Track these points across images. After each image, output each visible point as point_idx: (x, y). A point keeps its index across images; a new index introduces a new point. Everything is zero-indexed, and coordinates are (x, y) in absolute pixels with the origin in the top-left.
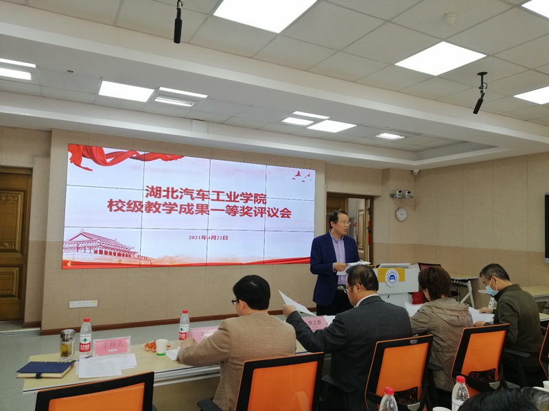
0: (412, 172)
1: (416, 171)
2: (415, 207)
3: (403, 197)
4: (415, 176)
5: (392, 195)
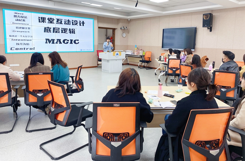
0: (128, 20)
1: (129, 20)
2: (128, 33)
3: (124, 29)
4: (129, 21)
5: (121, 28)
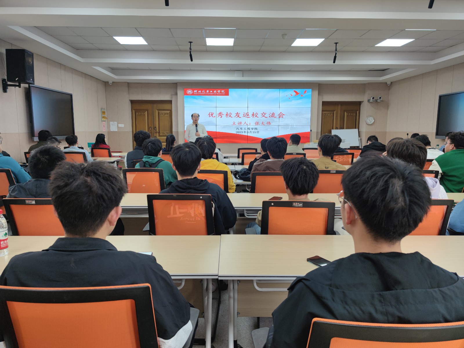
0: (386, 83)
1: (389, 83)
3: (376, 101)
4: (388, 86)
5: (369, 101)
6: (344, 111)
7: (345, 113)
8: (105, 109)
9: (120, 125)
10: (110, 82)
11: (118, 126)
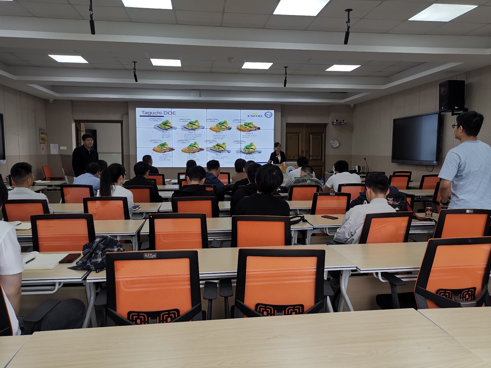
1: (352, 105)
3: (340, 124)
4: (352, 108)
5: (333, 123)
6: (310, 134)
7: (311, 136)
8: (44, 130)
9: (62, 148)
10: (51, 100)
11: (59, 148)
